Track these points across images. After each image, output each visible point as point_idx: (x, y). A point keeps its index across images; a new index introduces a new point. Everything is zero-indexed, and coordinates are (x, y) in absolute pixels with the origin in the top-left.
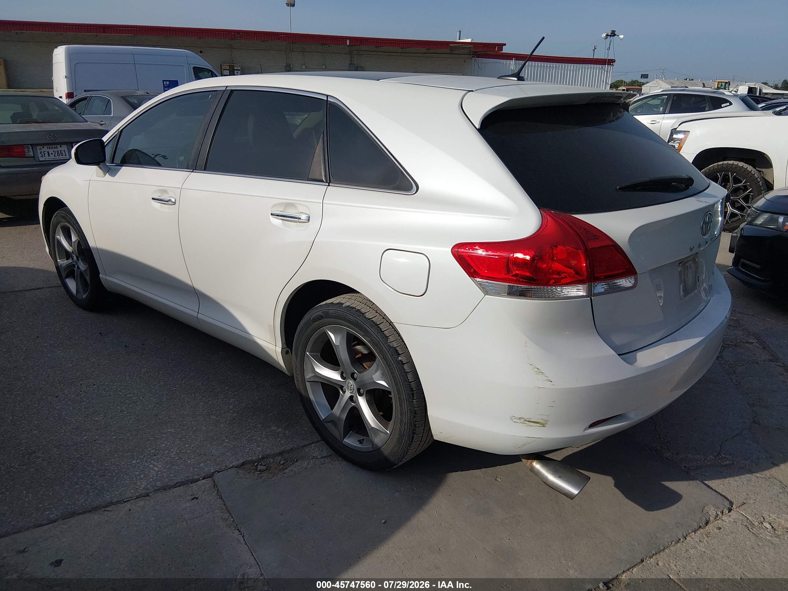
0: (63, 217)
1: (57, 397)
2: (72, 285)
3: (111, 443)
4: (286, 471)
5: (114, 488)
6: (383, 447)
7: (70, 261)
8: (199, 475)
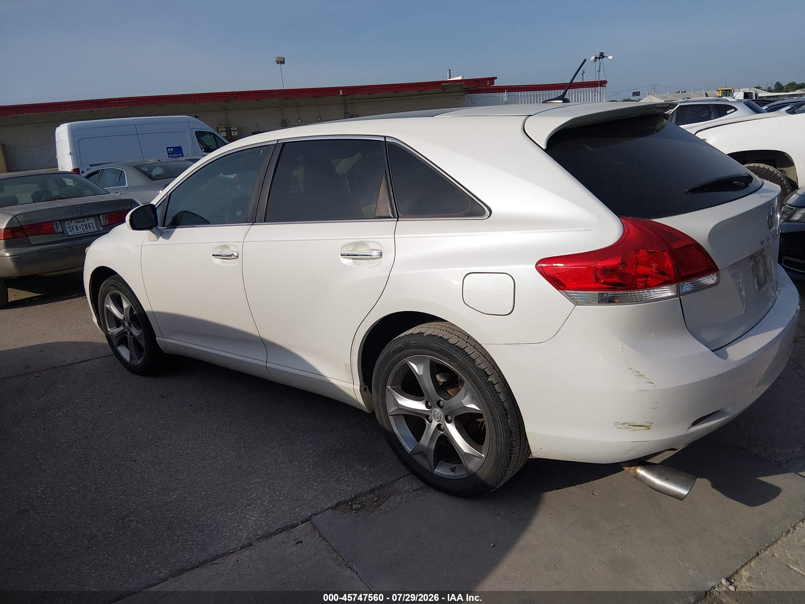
0: (113, 285)
1: (135, 461)
2: (125, 352)
3: (201, 499)
4: (382, 507)
5: (216, 541)
6: (479, 472)
7: (121, 328)
8: (297, 520)
